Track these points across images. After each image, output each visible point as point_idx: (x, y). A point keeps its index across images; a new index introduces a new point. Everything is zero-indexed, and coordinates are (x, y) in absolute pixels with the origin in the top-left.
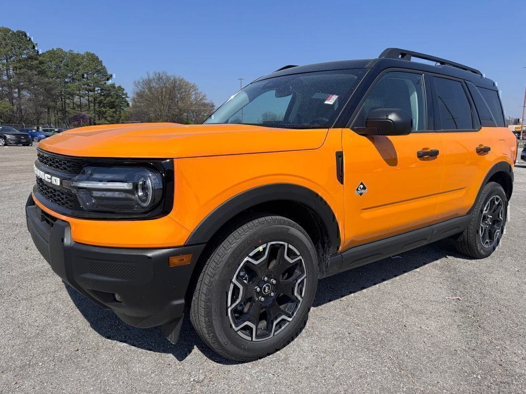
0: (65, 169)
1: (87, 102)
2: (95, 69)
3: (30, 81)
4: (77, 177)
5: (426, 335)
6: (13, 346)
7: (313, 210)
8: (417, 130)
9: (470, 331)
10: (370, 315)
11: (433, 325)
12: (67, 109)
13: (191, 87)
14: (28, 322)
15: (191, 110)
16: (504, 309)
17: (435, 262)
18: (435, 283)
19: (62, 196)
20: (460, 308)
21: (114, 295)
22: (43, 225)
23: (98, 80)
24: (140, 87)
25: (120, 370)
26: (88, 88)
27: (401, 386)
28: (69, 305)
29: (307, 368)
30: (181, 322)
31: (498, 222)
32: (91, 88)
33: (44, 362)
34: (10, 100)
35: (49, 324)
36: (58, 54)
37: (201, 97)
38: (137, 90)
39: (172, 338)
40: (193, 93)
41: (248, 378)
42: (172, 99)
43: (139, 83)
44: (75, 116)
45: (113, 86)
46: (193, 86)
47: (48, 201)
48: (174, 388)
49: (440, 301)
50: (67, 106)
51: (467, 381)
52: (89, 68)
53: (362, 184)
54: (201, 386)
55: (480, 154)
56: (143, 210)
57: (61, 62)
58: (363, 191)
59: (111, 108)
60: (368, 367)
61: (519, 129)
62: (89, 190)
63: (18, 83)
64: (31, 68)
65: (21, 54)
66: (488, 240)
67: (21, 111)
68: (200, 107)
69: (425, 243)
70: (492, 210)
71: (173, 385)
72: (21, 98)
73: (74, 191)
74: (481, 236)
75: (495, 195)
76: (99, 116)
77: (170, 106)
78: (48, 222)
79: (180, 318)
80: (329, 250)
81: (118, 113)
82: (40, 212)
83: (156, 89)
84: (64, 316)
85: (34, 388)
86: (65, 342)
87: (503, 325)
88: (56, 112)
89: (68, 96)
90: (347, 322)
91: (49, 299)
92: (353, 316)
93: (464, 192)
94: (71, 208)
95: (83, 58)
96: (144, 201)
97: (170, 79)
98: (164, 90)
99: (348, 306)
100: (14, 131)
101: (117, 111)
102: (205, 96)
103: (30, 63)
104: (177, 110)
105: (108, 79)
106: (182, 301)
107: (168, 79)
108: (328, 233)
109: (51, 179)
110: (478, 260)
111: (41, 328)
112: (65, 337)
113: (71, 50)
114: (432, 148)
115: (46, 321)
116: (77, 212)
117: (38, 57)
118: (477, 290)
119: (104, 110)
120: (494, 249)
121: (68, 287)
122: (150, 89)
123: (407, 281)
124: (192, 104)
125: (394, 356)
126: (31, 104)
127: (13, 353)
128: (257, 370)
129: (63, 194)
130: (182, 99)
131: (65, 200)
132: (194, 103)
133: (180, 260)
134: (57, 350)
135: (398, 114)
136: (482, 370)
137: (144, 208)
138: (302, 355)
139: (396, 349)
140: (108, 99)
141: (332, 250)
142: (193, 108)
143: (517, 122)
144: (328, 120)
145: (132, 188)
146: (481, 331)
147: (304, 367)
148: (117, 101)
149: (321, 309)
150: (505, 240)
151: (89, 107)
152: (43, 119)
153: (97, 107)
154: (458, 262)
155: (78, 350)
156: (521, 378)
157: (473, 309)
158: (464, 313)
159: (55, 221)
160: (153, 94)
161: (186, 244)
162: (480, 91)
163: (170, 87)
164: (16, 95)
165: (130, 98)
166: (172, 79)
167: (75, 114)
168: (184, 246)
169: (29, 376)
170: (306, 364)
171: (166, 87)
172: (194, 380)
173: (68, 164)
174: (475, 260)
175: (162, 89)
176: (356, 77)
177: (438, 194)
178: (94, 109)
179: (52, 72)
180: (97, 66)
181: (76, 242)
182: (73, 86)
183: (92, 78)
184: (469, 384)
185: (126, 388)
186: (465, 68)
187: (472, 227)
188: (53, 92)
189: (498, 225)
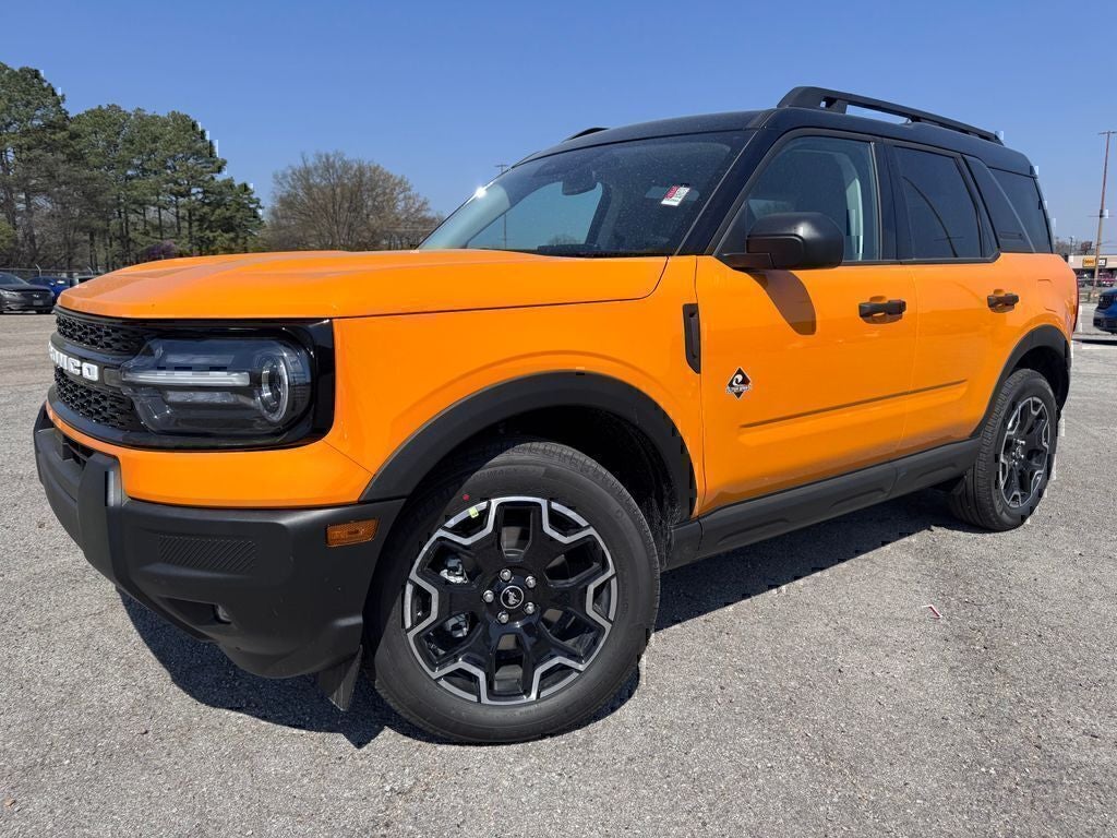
0: (108, 345)
1: (174, 220)
2: (190, 148)
3: (51, 176)
4: (133, 362)
5: (883, 689)
6: (9, 726)
7: (635, 427)
8: (860, 259)
9: (976, 679)
10: (767, 650)
11: (899, 667)
12: (132, 235)
13: (396, 185)
14: (42, 677)
15: (397, 233)
16: (1049, 634)
17: (906, 539)
18: (906, 583)
19: (103, 403)
20: (957, 631)
21: (214, 609)
22: (66, 467)
23: (196, 171)
24: (287, 186)
25: (234, 772)
26: (176, 188)
27: (829, 792)
28: (129, 641)
29: (631, 760)
30: (356, 664)
31: (1039, 454)
32: (182, 189)
33: (73, 759)
34: (8, 217)
35: (85, 681)
36: (110, 116)
37: (417, 205)
38: (282, 192)
39: (340, 699)
40: (402, 196)
41: (506, 783)
42: (355, 210)
43: (284, 176)
44: (148, 249)
45: (229, 184)
46: (400, 182)
47: (76, 416)
48: (350, 807)
49: (916, 619)
50: (131, 228)
51: (966, 780)
52: (176, 146)
53: (740, 372)
54: (407, 801)
55: (997, 310)
56: (273, 429)
57: (118, 133)
58: (742, 387)
59: (226, 231)
60: (759, 756)
61: (1090, 265)
62: (161, 389)
63: (25, 179)
64: (52, 147)
65: (31, 118)
66: (1017, 493)
67: (32, 240)
68: (415, 226)
69: (881, 498)
70: (1026, 429)
71: (348, 800)
72: (32, 213)
73: (127, 392)
74: (1002, 483)
75: (1032, 396)
76: (200, 249)
77: (351, 225)
78: (77, 459)
79: (354, 656)
80: (672, 513)
81: (240, 241)
82: (61, 440)
83: (321, 190)
84: (117, 663)
85: (51, 812)
86: (119, 716)
87: (1045, 665)
88: (108, 241)
89: (134, 207)
90: (717, 664)
91: (88, 629)
92: (731, 653)
93: (962, 390)
94: (122, 427)
95: (166, 124)
96: (274, 410)
97: (351, 168)
98: (338, 190)
99: (721, 632)
100: (18, 282)
101: (237, 237)
102: (425, 203)
103: (48, 136)
104: (366, 234)
105: (219, 170)
106: (358, 620)
107: (346, 167)
108: (669, 478)
109: (81, 368)
110: (996, 534)
111: (69, 688)
112: (120, 705)
113: (139, 109)
114: (891, 296)
115: (81, 675)
116: (134, 437)
117: (67, 123)
118: (994, 595)
119: (211, 235)
120: (1031, 510)
121: (127, 604)
122: (309, 189)
123: (848, 578)
124: (398, 219)
125: (815, 731)
126: (54, 225)
127: (9, 741)
128: (527, 765)
129: (105, 398)
130: (378, 209)
131: (110, 411)
132: (403, 217)
133: (350, 533)
134: (103, 732)
135: (815, 223)
136: (999, 757)
137: (272, 424)
138: (622, 734)
139: (820, 717)
140: (218, 212)
141: (678, 512)
142: (401, 230)
143: (1086, 249)
144: (668, 240)
145: (247, 383)
146: (999, 679)
147: (624, 757)
148: (239, 215)
149: (664, 640)
150: (1056, 493)
151: (179, 230)
152: (81, 256)
153: (195, 229)
154: (955, 539)
155: (146, 732)
156: (1078, 772)
157: (983, 634)
158: (965, 643)
159: (89, 456)
160: (314, 200)
161: (362, 499)
162: (997, 178)
163: (350, 185)
164: (21, 206)
165: (266, 210)
166: (356, 166)
167: (149, 245)
168: (360, 502)
169: (42, 787)
170: (629, 751)
171: (343, 185)
172: (392, 789)
173: (114, 335)
174: (992, 535)
175: (333, 190)
176: (728, 149)
177: (906, 393)
178: (190, 233)
179: (97, 155)
180: (195, 141)
181: (132, 498)
182: (143, 186)
183: (185, 168)
184: (971, 787)
185: (249, 807)
186: (965, 130)
187: (981, 465)
188: (101, 199)
189: (1040, 461)
